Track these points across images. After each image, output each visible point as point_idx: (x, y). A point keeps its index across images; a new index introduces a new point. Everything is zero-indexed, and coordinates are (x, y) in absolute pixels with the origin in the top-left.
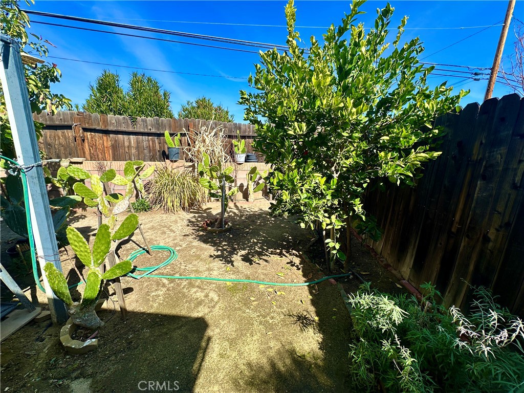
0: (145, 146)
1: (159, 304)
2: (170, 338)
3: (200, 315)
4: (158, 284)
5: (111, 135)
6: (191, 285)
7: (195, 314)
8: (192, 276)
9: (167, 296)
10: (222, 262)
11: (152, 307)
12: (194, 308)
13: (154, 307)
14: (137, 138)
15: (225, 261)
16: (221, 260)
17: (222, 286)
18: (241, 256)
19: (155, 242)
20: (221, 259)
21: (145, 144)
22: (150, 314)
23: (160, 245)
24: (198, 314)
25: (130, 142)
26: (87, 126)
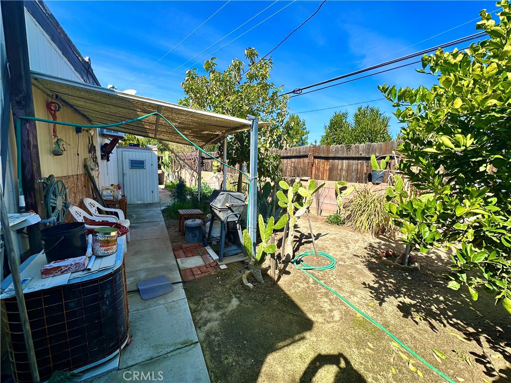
0: (354, 169)
1: (296, 292)
2: (283, 316)
3: (313, 319)
4: (305, 279)
5: (330, 161)
6: (326, 295)
7: (310, 316)
8: (333, 289)
9: (304, 291)
10: (371, 295)
11: (290, 290)
12: (314, 311)
13: (291, 291)
14: (349, 163)
15: (375, 296)
16: (371, 293)
17: (352, 313)
18: (401, 302)
19: (327, 251)
20: (373, 291)
21: (354, 167)
22: (285, 294)
23: (329, 254)
24: (312, 317)
25: (342, 166)
26: (317, 155)
